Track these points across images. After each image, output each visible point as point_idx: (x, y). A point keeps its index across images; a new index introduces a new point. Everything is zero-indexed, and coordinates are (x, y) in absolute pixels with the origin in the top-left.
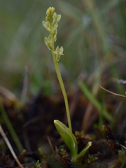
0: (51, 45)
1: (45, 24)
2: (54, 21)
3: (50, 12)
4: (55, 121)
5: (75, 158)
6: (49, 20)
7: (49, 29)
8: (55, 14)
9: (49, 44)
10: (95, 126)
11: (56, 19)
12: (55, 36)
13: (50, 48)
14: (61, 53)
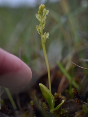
0: (40, 31)
1: (37, 16)
2: (44, 14)
3: (42, 8)
4: (40, 84)
5: (52, 110)
6: (40, 14)
7: (40, 20)
8: (45, 9)
9: (39, 30)
10: (67, 91)
11: (45, 13)
12: (44, 25)
13: (40, 33)
14: (47, 37)
